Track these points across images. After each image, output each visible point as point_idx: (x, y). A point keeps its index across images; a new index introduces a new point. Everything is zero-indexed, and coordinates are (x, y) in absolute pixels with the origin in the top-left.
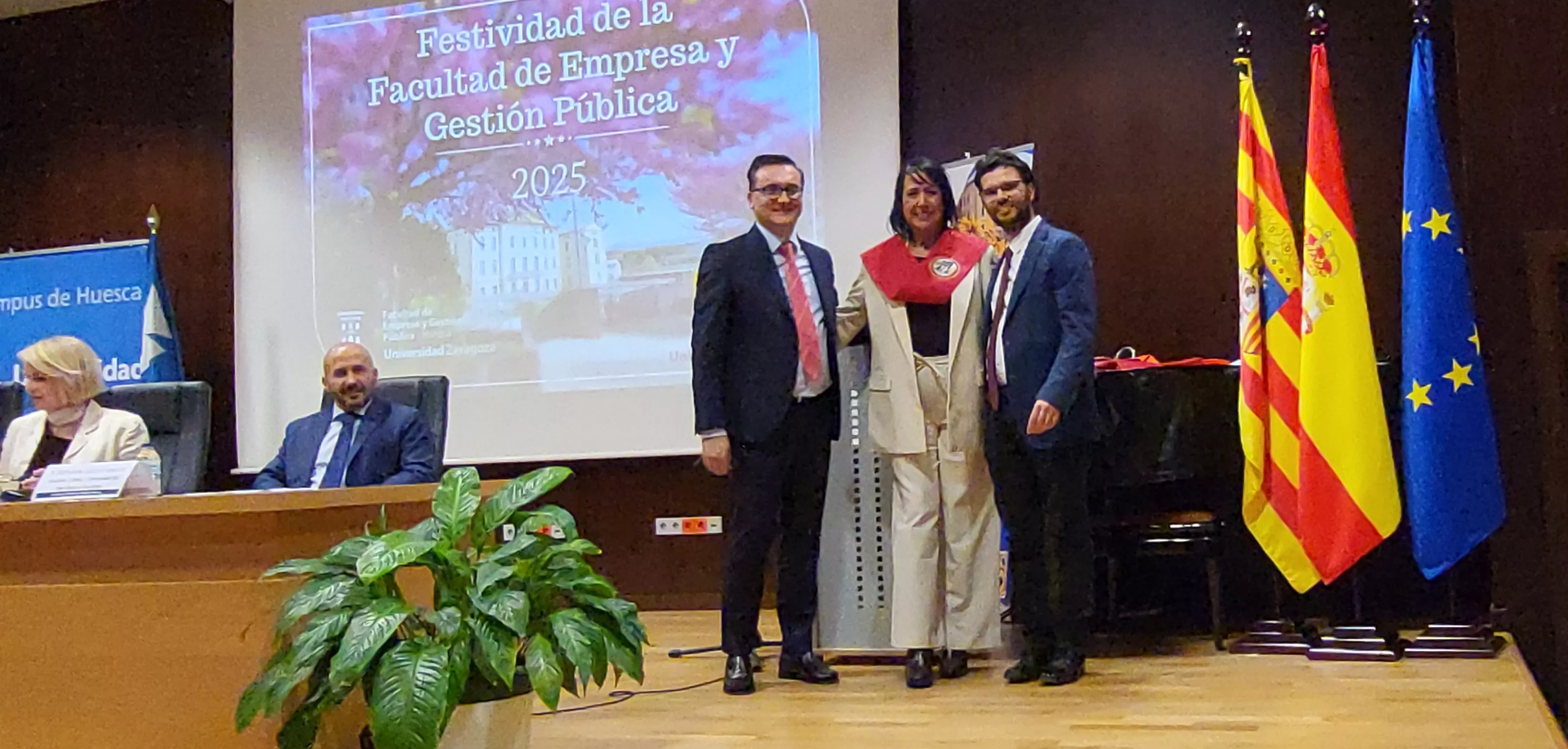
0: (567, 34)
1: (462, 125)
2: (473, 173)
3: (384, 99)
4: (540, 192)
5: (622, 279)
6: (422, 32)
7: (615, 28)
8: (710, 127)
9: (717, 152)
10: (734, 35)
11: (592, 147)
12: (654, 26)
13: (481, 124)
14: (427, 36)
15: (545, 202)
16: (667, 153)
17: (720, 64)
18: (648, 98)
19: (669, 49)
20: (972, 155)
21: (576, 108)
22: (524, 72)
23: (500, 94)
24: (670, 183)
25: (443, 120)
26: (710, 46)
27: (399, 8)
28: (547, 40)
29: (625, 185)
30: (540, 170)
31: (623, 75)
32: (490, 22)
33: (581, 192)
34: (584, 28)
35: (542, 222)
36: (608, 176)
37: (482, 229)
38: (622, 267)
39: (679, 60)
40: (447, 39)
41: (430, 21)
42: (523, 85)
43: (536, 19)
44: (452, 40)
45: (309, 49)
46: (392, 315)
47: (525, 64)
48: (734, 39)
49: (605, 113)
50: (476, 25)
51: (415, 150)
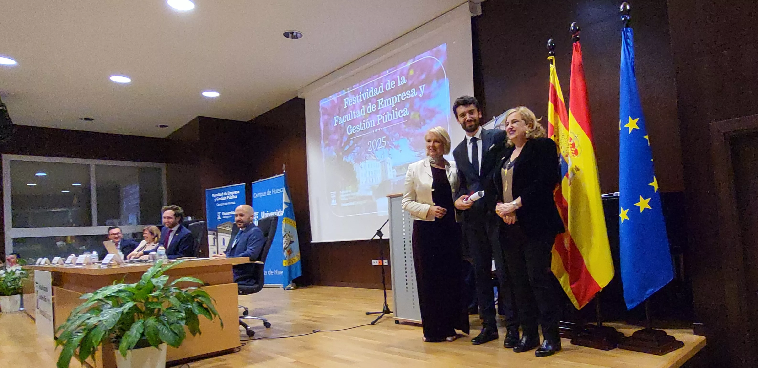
0: (379, 94)
1: (355, 129)
2: (359, 144)
3: (337, 123)
4: (375, 148)
5: (397, 176)
6: (345, 100)
7: (392, 89)
8: (419, 119)
9: (421, 128)
10: (423, 84)
11: (387, 131)
12: (402, 85)
13: (360, 128)
14: (347, 100)
15: (377, 151)
16: (407, 130)
17: (421, 96)
18: (401, 111)
19: (406, 93)
20: (495, 117)
21: (382, 118)
22: (369, 108)
23: (363, 117)
24: (408, 141)
25: (351, 128)
26: (418, 90)
27: (339, 93)
28: (375, 96)
29: (396, 143)
30: (375, 141)
31: (394, 104)
32: (360, 93)
33: (386, 147)
34: (384, 91)
35: (375, 158)
36: (392, 140)
37: (361, 162)
38: (397, 172)
39: (409, 96)
40: (351, 101)
41: (347, 96)
42: (369, 113)
43: (371, 89)
44: (352, 101)
45: (321, 110)
46: (343, 192)
47: (369, 105)
48: (424, 86)
49: (390, 119)
50: (357, 95)
51: (345, 139)
